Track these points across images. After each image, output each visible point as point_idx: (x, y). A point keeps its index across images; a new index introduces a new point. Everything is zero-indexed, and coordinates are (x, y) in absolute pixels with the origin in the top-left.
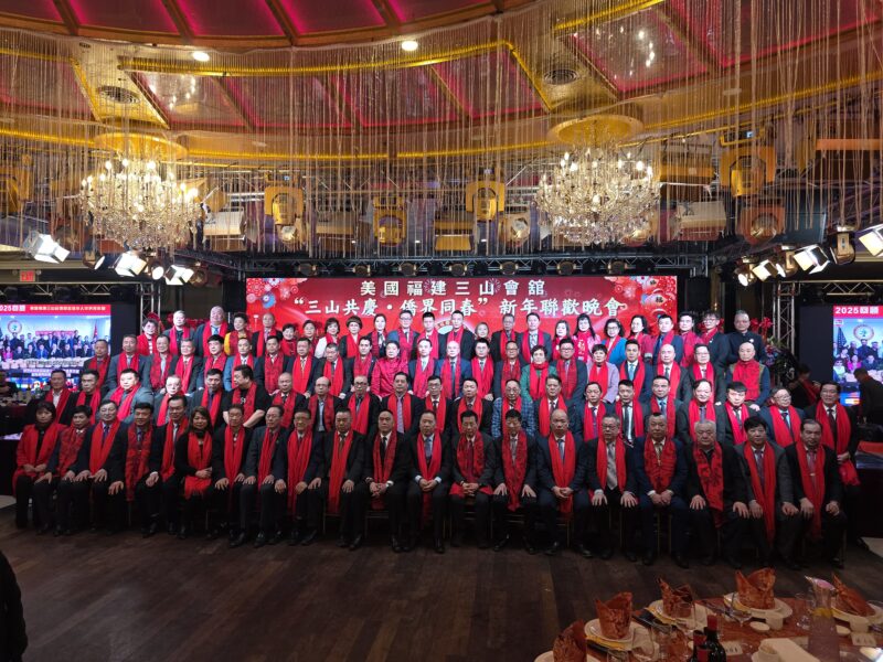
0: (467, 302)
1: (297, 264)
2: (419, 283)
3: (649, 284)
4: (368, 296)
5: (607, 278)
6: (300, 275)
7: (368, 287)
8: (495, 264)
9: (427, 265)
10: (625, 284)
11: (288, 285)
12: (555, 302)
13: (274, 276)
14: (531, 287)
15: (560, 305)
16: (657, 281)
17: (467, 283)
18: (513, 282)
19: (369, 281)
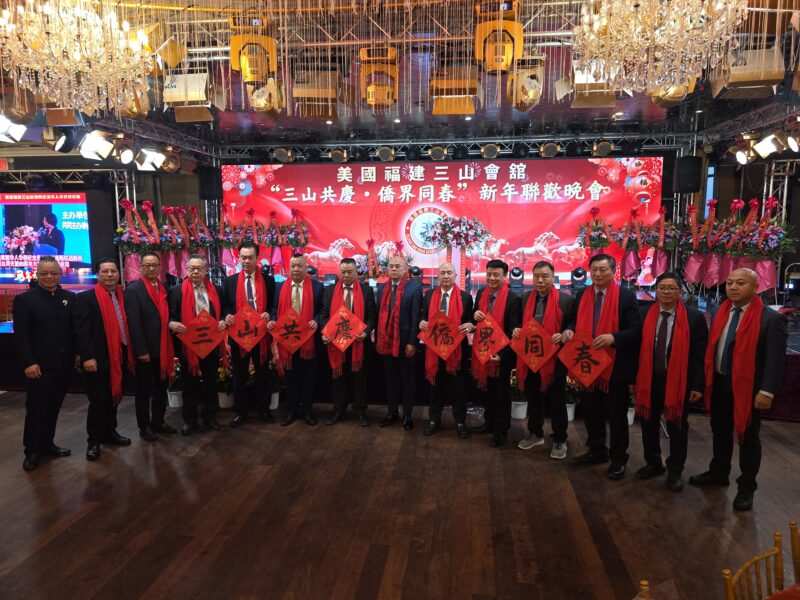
0: (446, 187)
1: (272, 150)
2: (396, 169)
3: (634, 166)
4: (345, 183)
5: (590, 160)
6: (276, 161)
7: (344, 173)
8: (476, 147)
9: (404, 149)
10: (610, 166)
11: (265, 172)
12: (536, 186)
13: (249, 162)
14: (512, 171)
15: (542, 190)
16: (642, 162)
17: (446, 168)
18: (494, 166)
19: (345, 167)
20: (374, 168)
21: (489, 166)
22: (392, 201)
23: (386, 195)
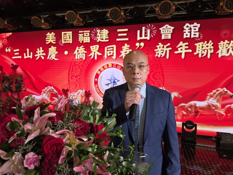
0: (126, 47)
7: (51, 37)
8: (152, 10)
11: (2, 38)
14: (187, 30)
15: (215, 46)
17: (127, 30)
18: (169, 26)
19: (51, 33)
20: (71, 32)
21: (164, 27)
22: (84, 58)
23: (80, 53)
